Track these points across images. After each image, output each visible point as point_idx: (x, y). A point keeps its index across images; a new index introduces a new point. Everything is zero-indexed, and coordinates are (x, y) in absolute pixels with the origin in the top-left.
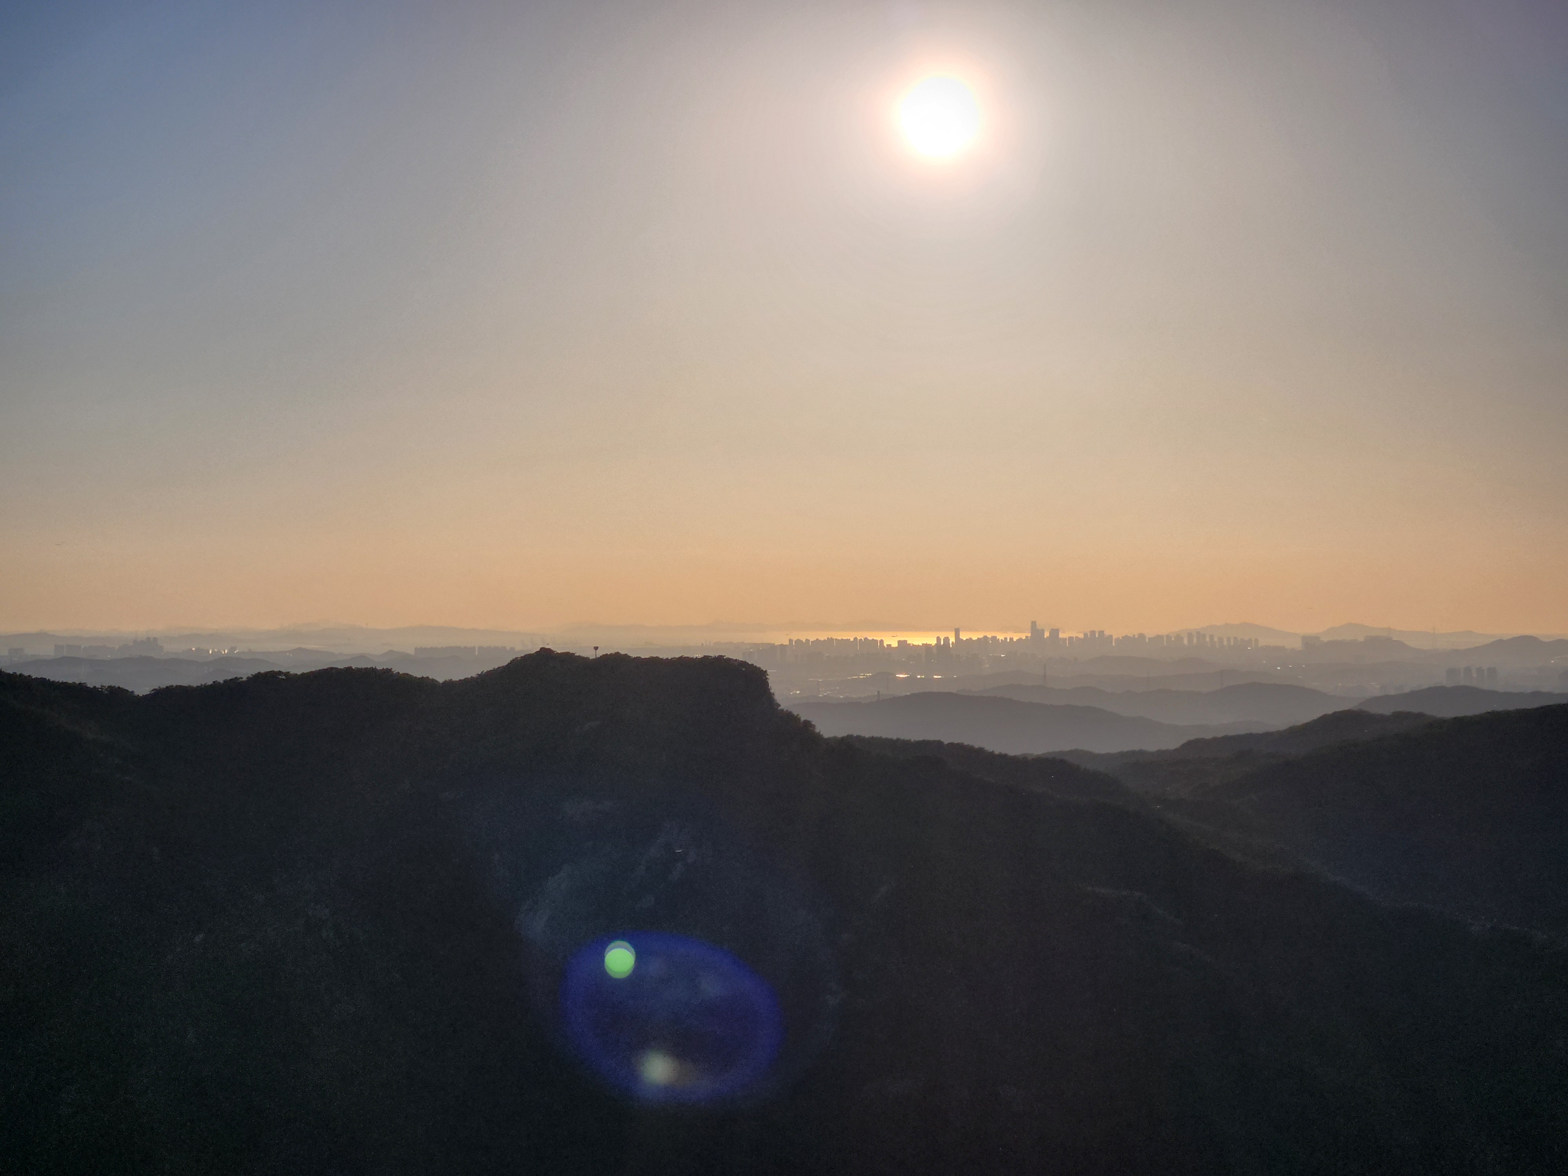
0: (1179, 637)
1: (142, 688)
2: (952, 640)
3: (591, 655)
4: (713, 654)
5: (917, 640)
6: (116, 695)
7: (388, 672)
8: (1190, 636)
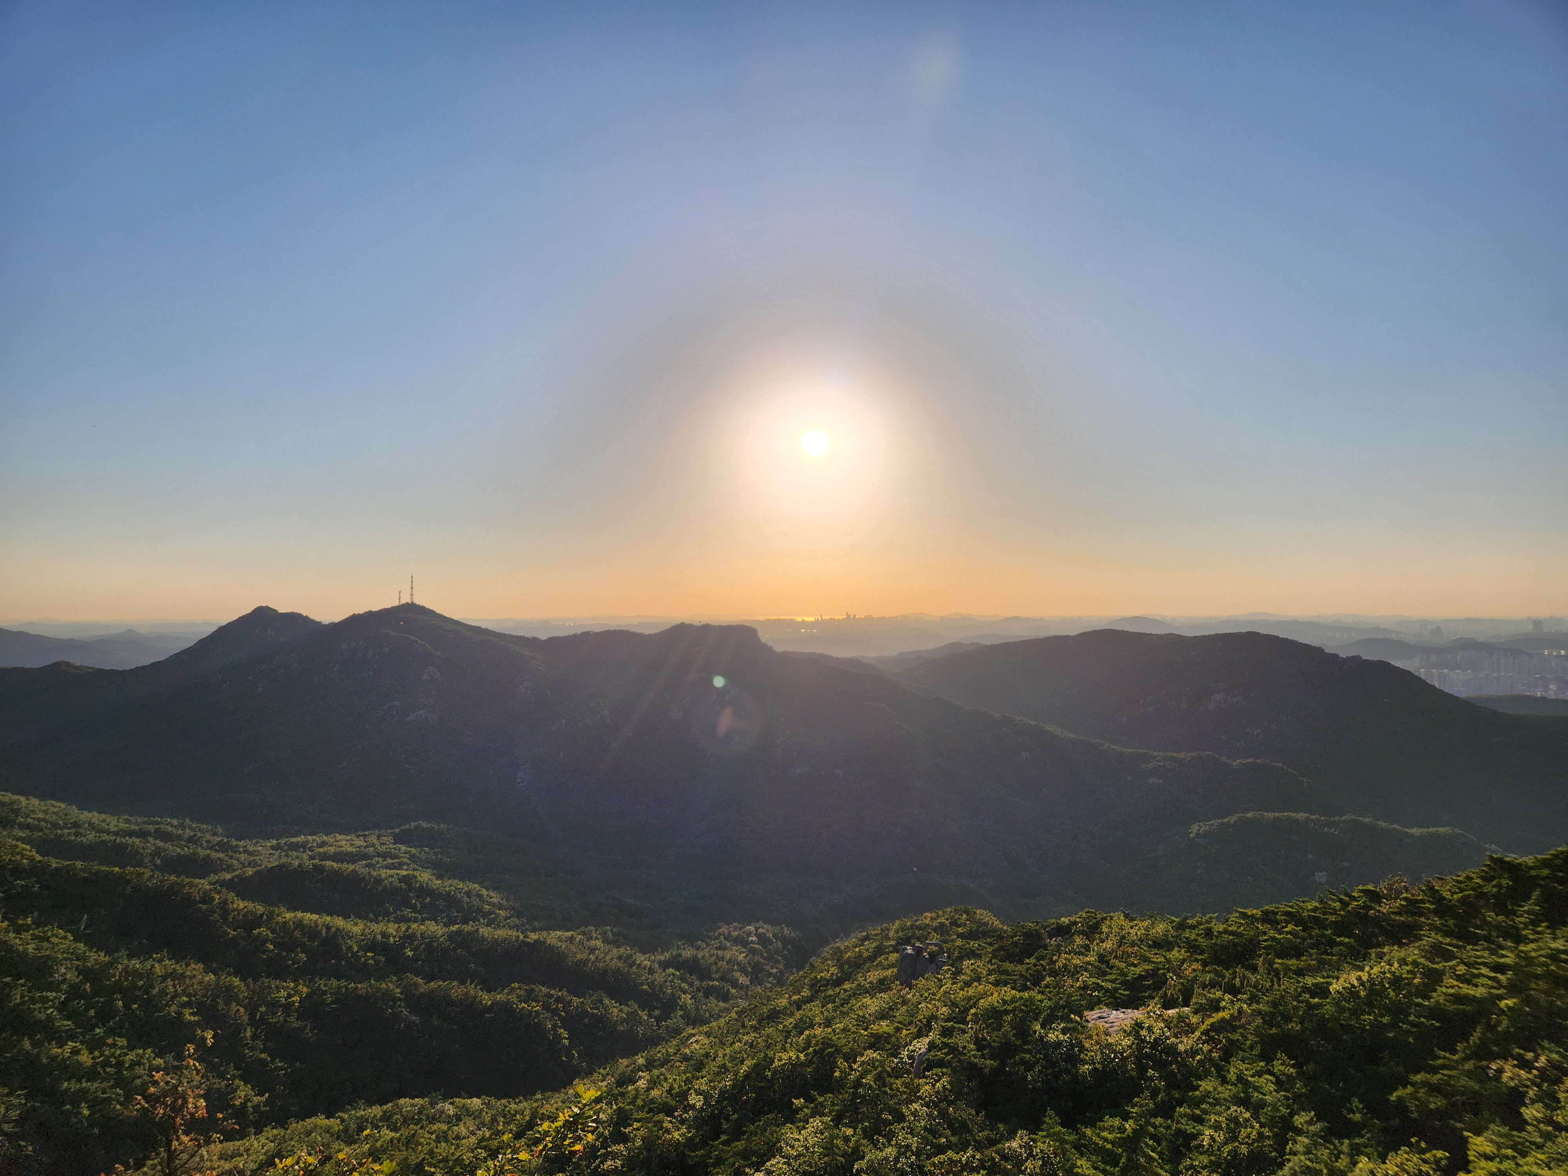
0: (897, 617)
1: (544, 637)
2: (820, 619)
3: (698, 624)
4: (740, 624)
5: (808, 619)
6: (535, 639)
7: (628, 631)
8: (901, 617)
